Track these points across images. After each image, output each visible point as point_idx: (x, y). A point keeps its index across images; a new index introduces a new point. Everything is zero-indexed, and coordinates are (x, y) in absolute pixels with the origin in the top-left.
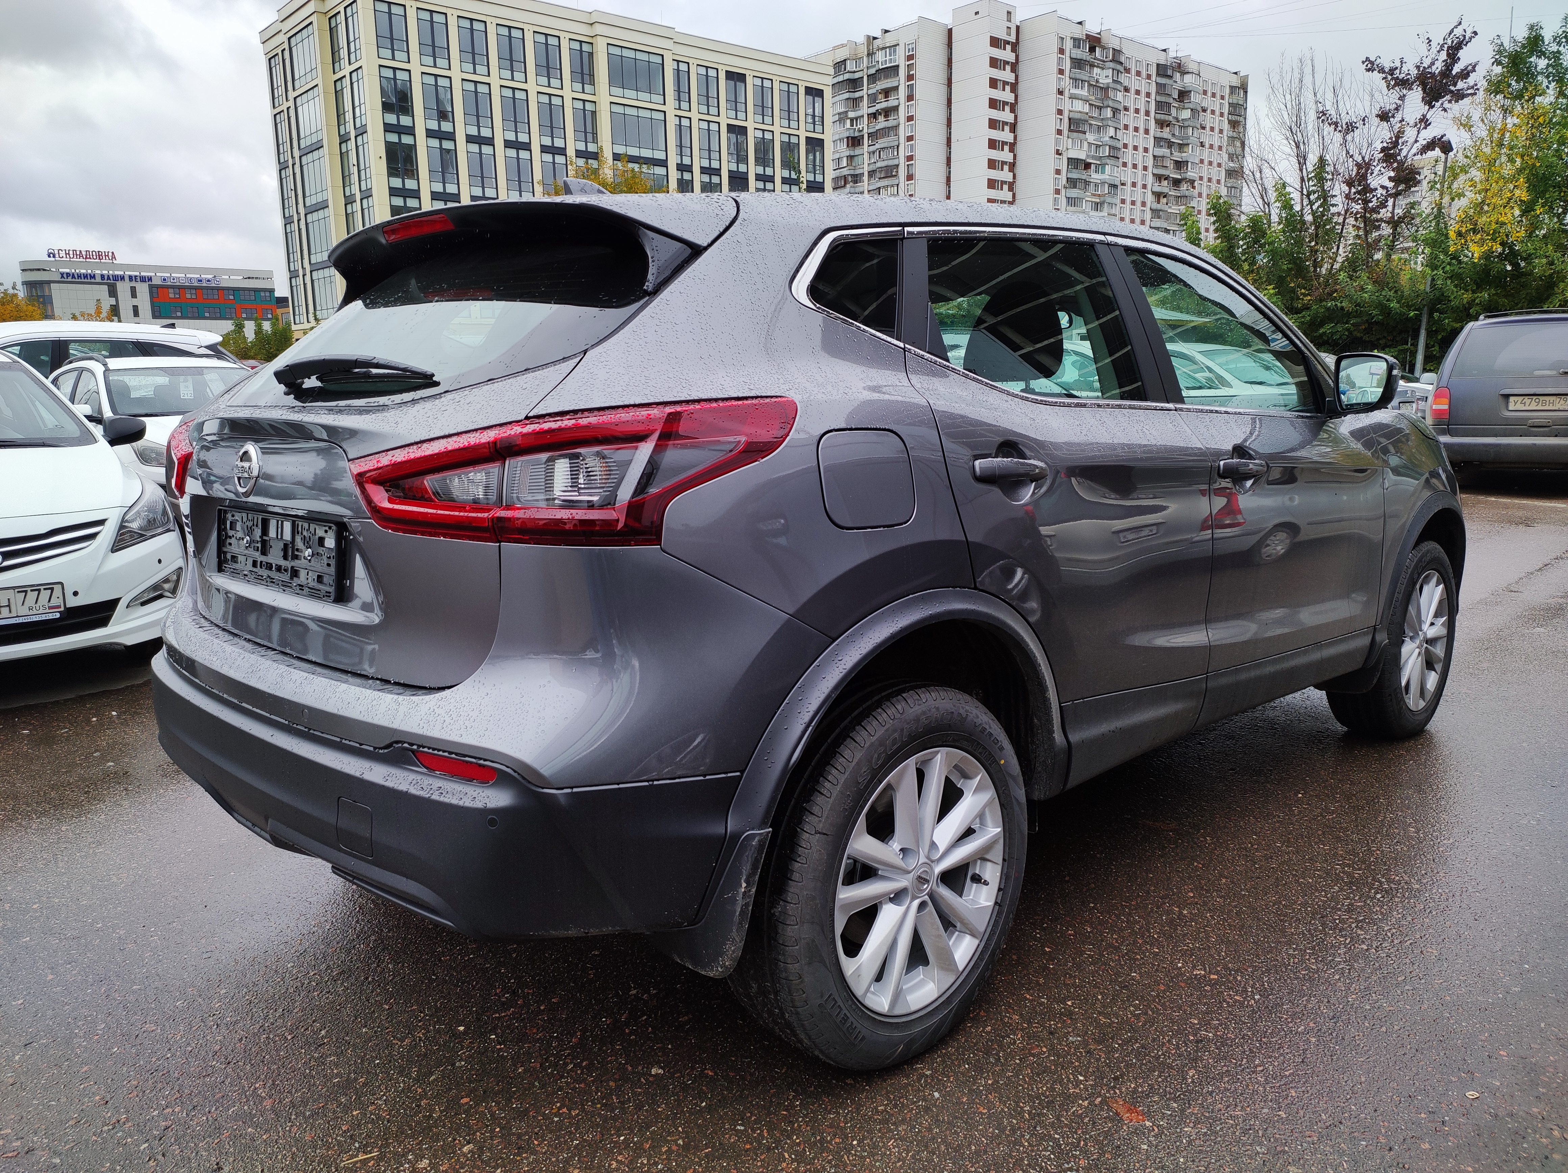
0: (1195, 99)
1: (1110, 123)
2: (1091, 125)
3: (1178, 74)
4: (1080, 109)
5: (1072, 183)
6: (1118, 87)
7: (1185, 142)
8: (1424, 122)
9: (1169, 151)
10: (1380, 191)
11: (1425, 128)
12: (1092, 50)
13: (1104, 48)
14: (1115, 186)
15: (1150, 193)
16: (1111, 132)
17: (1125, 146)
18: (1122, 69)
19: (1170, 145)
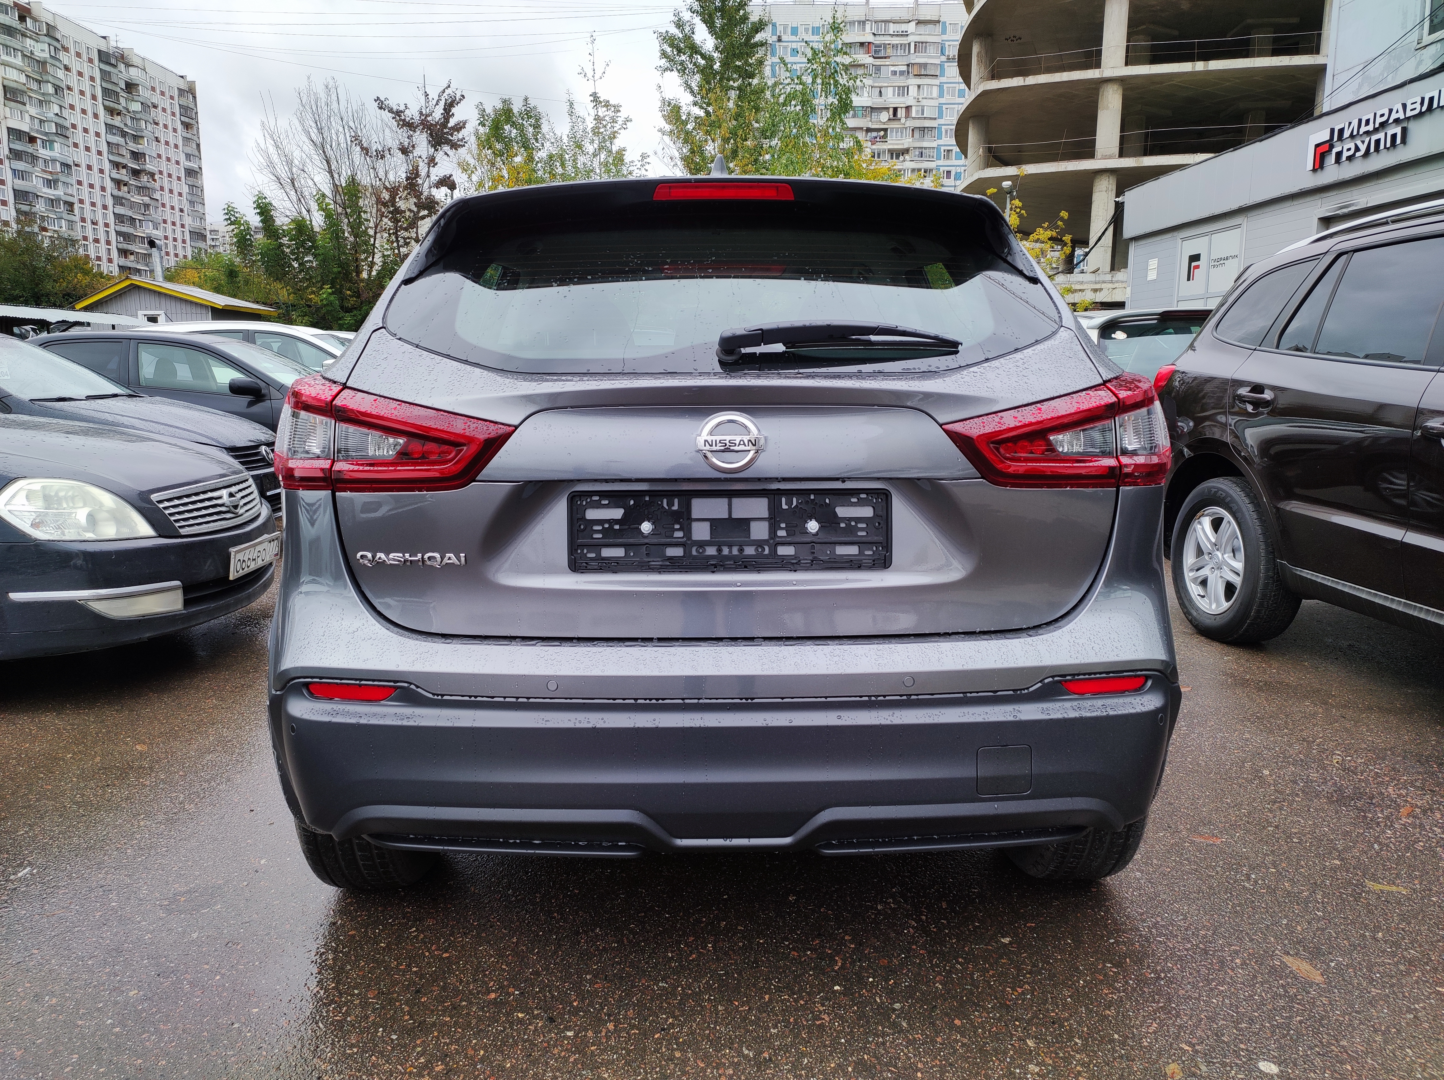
0: (143, 92)
1: (53, 99)
2: (30, 97)
3: (123, 66)
4: (15, 78)
5: (16, 155)
6: (57, 64)
7: (139, 134)
8: (432, 161)
9: (123, 140)
10: (408, 213)
11: (434, 166)
12: (22, 19)
13: (35, 20)
14: (68, 166)
15: (109, 180)
16: (56, 109)
17: (74, 126)
18: (59, 47)
19: (124, 134)
